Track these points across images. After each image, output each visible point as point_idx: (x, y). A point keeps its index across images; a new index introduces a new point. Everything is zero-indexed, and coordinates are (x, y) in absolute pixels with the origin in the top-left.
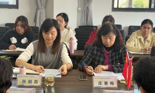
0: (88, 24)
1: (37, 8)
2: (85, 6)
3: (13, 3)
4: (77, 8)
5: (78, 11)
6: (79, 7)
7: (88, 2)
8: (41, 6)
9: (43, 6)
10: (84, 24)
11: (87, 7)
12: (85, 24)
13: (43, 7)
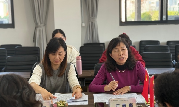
0: (94, 42)
1: (36, 26)
2: (90, 22)
3: (8, 22)
4: (81, 24)
5: (82, 27)
6: (82, 23)
7: (93, 16)
8: (41, 24)
9: (42, 23)
10: (89, 41)
11: (92, 22)
12: (91, 42)
13: (42, 25)
